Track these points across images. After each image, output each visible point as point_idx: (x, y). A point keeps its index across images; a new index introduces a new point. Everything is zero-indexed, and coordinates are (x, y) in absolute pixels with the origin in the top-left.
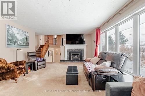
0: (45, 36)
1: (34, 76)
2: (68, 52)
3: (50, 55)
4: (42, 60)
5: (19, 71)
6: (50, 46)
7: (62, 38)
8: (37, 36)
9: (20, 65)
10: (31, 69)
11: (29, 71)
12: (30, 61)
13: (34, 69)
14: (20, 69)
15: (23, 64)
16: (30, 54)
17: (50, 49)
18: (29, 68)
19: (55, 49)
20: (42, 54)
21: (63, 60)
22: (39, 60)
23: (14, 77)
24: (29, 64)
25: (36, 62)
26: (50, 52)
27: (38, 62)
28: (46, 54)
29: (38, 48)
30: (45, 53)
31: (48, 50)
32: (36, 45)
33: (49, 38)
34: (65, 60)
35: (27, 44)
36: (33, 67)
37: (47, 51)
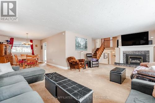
0: (101, 39)
1: (89, 70)
2: (125, 55)
3: (106, 57)
4: (96, 60)
5: (81, 65)
6: (105, 48)
7: (117, 39)
8: (94, 40)
9: (82, 61)
10: (88, 66)
11: (87, 67)
12: (88, 60)
13: (90, 67)
14: (81, 64)
15: (83, 61)
16: (88, 55)
17: (105, 51)
18: (87, 65)
19: (111, 52)
20: (98, 55)
21: (117, 63)
22: (94, 60)
23: (78, 68)
24: (87, 62)
25: (91, 61)
26: (106, 54)
27: (92, 61)
28: (102, 56)
29: (95, 51)
30: (100, 55)
31: (104, 52)
32: (93, 48)
33: (104, 41)
34: (120, 64)
35: (86, 47)
36: (89, 65)
37: (103, 54)
